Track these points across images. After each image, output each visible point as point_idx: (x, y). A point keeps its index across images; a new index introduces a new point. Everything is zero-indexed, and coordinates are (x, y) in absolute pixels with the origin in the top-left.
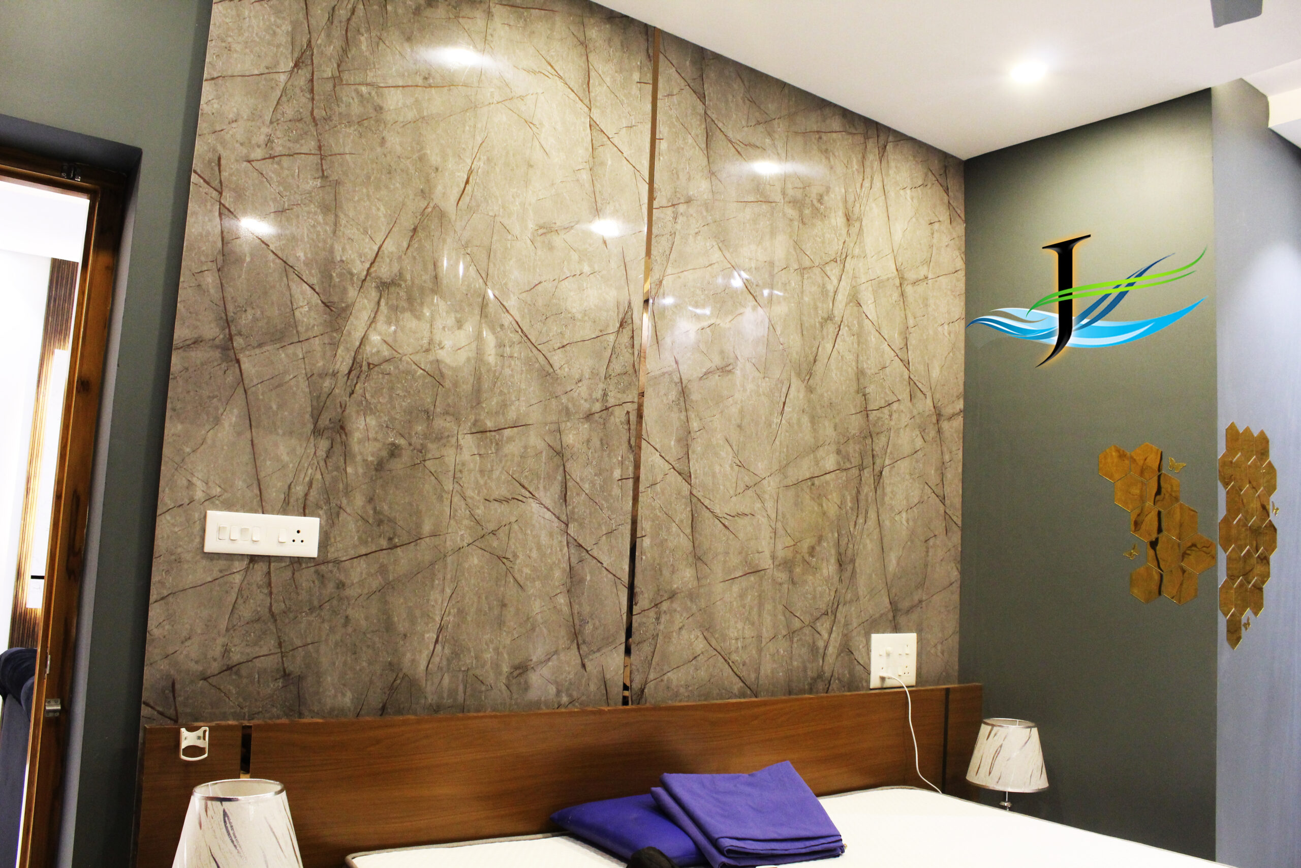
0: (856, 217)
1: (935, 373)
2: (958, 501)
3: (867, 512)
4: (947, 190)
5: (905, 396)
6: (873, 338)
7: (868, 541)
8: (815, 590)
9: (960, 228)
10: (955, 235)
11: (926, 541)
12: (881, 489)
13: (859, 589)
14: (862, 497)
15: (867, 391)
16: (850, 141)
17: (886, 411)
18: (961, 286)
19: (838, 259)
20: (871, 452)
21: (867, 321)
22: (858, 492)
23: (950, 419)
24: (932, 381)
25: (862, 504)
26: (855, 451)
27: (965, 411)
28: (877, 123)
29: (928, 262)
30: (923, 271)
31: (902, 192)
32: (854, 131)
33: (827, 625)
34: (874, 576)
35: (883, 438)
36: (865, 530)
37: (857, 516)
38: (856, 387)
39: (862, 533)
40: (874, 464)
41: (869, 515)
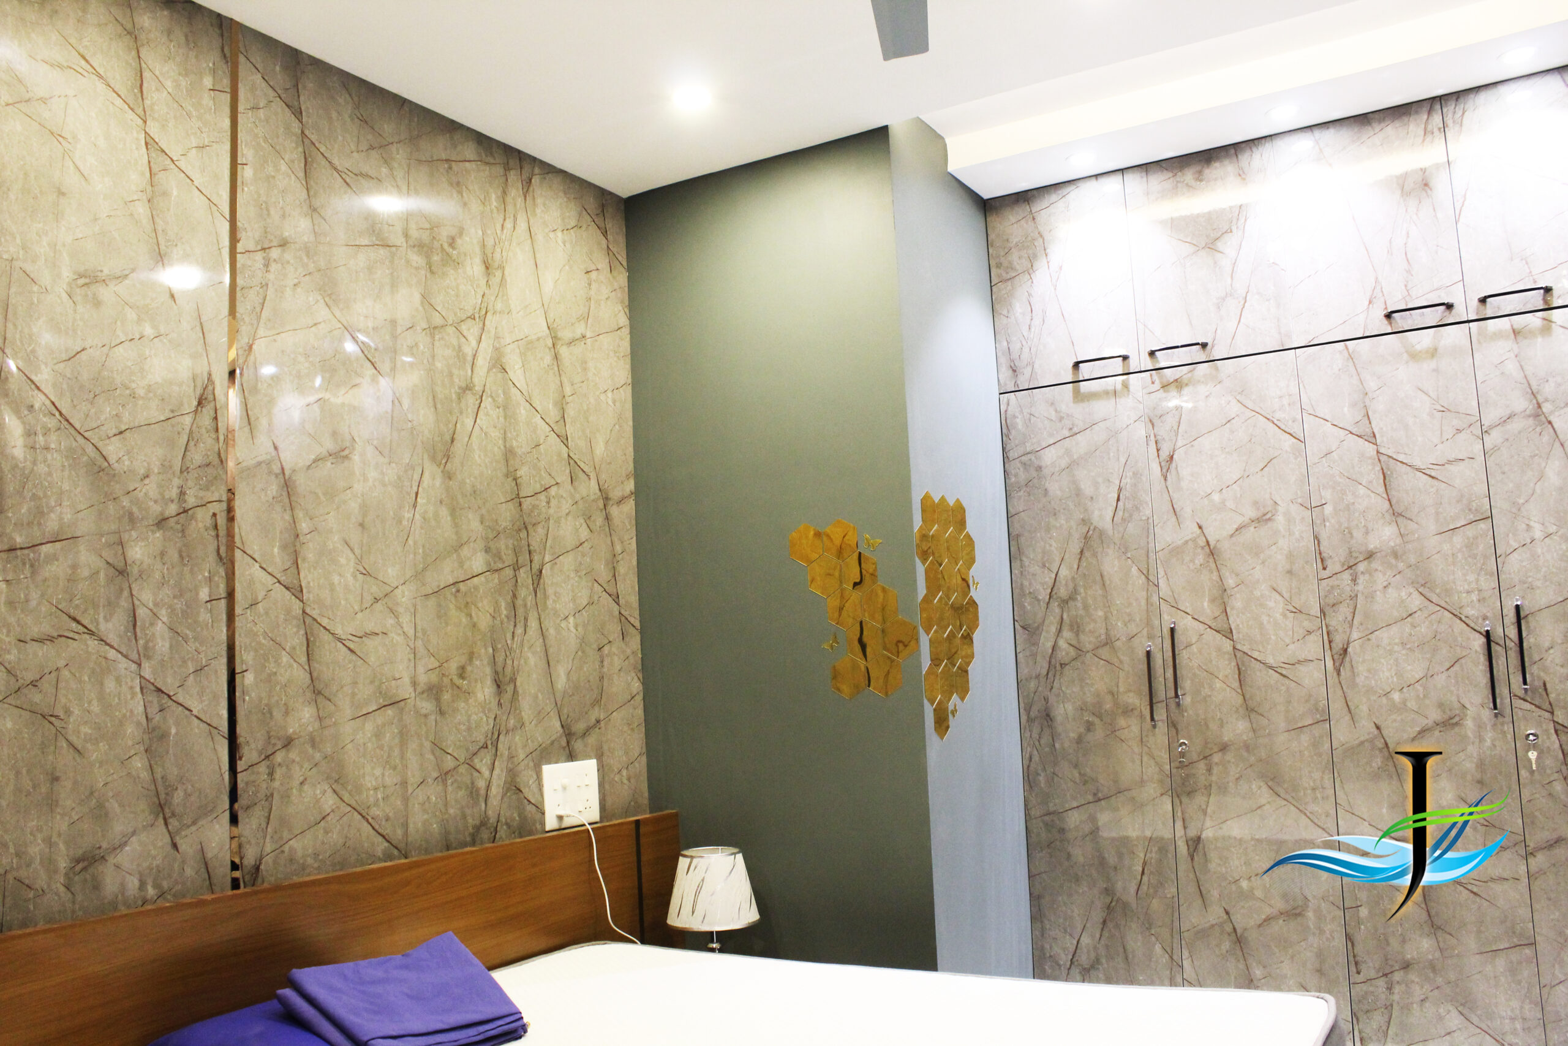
0: (496, 265)
1: (600, 449)
2: (634, 599)
3: (526, 619)
4: (605, 233)
5: (563, 477)
6: (523, 411)
7: (530, 655)
8: (469, 721)
9: (622, 278)
10: (616, 286)
11: (599, 649)
12: (542, 591)
13: (523, 713)
14: (519, 602)
15: (519, 474)
16: (487, 173)
17: (542, 497)
18: (626, 345)
19: (477, 316)
20: (527, 548)
21: (514, 390)
22: (514, 596)
23: (619, 502)
24: (596, 460)
25: (520, 612)
26: (507, 547)
27: (637, 493)
28: (519, 152)
29: (585, 318)
30: (580, 329)
31: (552, 235)
32: (492, 161)
33: (488, 760)
34: (540, 695)
35: (541, 530)
36: (525, 641)
37: (515, 626)
38: (504, 470)
39: (522, 645)
40: (531, 562)
41: (529, 624)
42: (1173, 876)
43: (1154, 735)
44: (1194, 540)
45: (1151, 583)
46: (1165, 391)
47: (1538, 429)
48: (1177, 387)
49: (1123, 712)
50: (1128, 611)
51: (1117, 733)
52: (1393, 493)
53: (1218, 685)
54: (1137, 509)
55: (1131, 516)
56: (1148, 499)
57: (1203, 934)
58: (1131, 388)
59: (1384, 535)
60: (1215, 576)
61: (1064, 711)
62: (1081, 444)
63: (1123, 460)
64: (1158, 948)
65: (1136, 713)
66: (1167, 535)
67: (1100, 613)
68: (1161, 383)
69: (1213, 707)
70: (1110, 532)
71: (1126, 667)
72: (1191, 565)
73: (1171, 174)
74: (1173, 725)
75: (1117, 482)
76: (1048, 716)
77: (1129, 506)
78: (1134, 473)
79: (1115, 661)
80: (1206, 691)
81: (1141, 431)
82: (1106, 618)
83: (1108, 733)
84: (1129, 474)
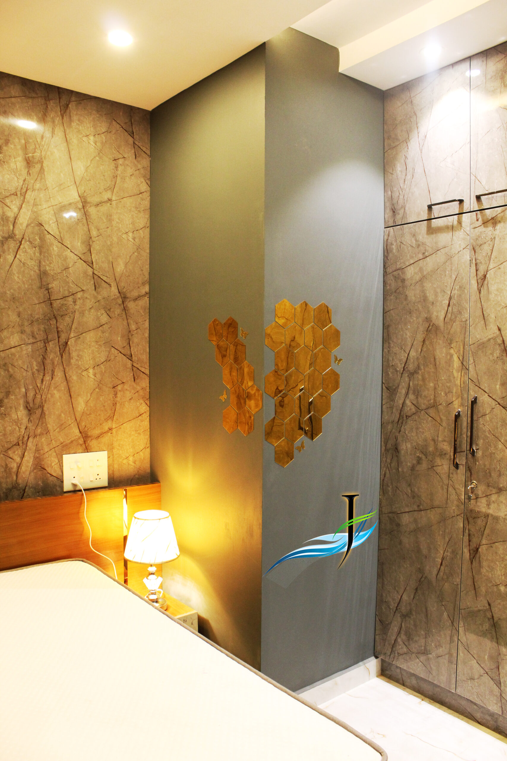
0: (36, 160)
1: (120, 268)
2: (145, 357)
3: (53, 371)
4: (132, 134)
5: (89, 286)
6: (55, 248)
7: (55, 392)
8: (5, 430)
9: (145, 162)
10: (140, 166)
11: (114, 387)
12: (67, 354)
13: (48, 425)
14: (48, 361)
15: (50, 286)
16: (30, 103)
17: (70, 299)
18: (146, 203)
19: (19, 193)
20: (55, 329)
21: (48, 236)
22: (44, 358)
23: (135, 299)
24: (117, 275)
25: (49, 367)
26: (39, 330)
27: (150, 294)
28: (59, 88)
29: (112, 189)
30: (107, 195)
31: (85, 139)
32: (34, 95)
33: (20, 452)
34: (63, 415)
35: (67, 319)
36: (52, 384)
37: (44, 375)
38: (38, 284)
39: (49, 387)
40: (59, 337)
41: (55, 373)
42: (459, 571)
43: (457, 473)
44: (494, 339)
45: (465, 367)
46: (484, 227)
48: (493, 223)
49: (439, 455)
50: (448, 385)
51: (435, 468)
53: (500, 446)
54: (460, 313)
55: (456, 317)
56: (467, 306)
57: (473, 614)
58: (463, 224)
61: (405, 447)
62: (430, 264)
63: (454, 277)
64: (445, 615)
65: (448, 456)
66: (477, 333)
67: (432, 385)
68: (483, 220)
69: (495, 461)
70: (442, 328)
71: (444, 424)
72: (491, 357)
73: (504, 56)
74: (469, 469)
75: (449, 293)
76: (397, 449)
77: (455, 310)
78: (460, 287)
79: (438, 419)
80: (492, 449)
81: (467, 256)
82: (435, 389)
83: (430, 467)
84: (457, 287)
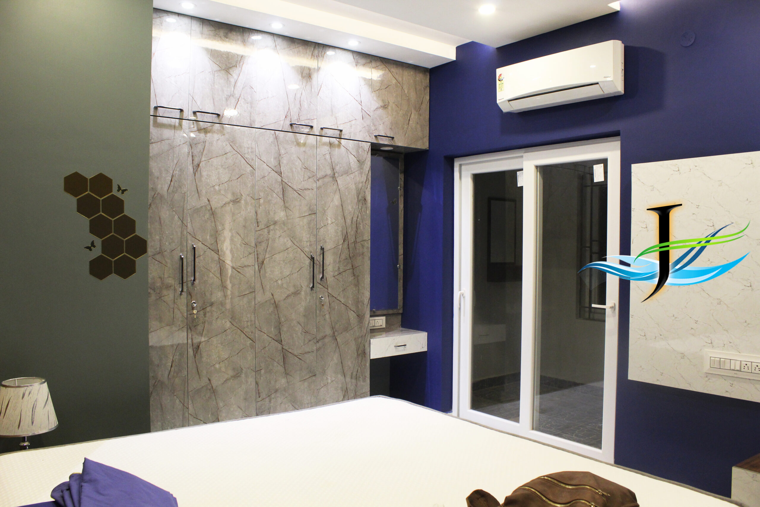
42: (186, 366)
43: (180, 298)
44: (205, 206)
45: (183, 224)
46: (199, 132)
47: (333, 182)
48: (205, 132)
49: (165, 288)
50: (171, 237)
51: (162, 298)
52: (286, 198)
53: (211, 275)
54: (181, 187)
55: (177, 190)
56: (186, 183)
57: (198, 391)
58: (183, 127)
59: (281, 215)
60: (213, 225)
63: (175, 162)
64: (177, 401)
65: (173, 288)
66: (192, 202)
67: (158, 237)
68: (198, 128)
69: (208, 286)
70: (166, 197)
71: (169, 265)
72: (203, 218)
73: (214, 29)
74: (190, 294)
75: (172, 172)
77: (176, 185)
78: (180, 169)
79: (164, 262)
80: (206, 278)
81: (186, 149)
82: (160, 240)
83: (158, 298)
84: (178, 169)
